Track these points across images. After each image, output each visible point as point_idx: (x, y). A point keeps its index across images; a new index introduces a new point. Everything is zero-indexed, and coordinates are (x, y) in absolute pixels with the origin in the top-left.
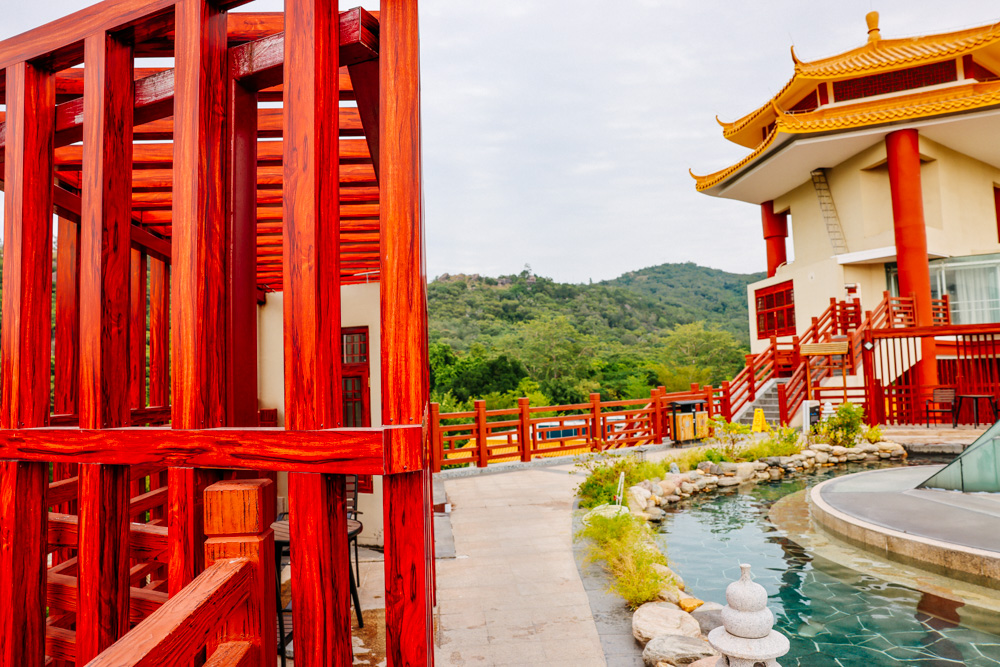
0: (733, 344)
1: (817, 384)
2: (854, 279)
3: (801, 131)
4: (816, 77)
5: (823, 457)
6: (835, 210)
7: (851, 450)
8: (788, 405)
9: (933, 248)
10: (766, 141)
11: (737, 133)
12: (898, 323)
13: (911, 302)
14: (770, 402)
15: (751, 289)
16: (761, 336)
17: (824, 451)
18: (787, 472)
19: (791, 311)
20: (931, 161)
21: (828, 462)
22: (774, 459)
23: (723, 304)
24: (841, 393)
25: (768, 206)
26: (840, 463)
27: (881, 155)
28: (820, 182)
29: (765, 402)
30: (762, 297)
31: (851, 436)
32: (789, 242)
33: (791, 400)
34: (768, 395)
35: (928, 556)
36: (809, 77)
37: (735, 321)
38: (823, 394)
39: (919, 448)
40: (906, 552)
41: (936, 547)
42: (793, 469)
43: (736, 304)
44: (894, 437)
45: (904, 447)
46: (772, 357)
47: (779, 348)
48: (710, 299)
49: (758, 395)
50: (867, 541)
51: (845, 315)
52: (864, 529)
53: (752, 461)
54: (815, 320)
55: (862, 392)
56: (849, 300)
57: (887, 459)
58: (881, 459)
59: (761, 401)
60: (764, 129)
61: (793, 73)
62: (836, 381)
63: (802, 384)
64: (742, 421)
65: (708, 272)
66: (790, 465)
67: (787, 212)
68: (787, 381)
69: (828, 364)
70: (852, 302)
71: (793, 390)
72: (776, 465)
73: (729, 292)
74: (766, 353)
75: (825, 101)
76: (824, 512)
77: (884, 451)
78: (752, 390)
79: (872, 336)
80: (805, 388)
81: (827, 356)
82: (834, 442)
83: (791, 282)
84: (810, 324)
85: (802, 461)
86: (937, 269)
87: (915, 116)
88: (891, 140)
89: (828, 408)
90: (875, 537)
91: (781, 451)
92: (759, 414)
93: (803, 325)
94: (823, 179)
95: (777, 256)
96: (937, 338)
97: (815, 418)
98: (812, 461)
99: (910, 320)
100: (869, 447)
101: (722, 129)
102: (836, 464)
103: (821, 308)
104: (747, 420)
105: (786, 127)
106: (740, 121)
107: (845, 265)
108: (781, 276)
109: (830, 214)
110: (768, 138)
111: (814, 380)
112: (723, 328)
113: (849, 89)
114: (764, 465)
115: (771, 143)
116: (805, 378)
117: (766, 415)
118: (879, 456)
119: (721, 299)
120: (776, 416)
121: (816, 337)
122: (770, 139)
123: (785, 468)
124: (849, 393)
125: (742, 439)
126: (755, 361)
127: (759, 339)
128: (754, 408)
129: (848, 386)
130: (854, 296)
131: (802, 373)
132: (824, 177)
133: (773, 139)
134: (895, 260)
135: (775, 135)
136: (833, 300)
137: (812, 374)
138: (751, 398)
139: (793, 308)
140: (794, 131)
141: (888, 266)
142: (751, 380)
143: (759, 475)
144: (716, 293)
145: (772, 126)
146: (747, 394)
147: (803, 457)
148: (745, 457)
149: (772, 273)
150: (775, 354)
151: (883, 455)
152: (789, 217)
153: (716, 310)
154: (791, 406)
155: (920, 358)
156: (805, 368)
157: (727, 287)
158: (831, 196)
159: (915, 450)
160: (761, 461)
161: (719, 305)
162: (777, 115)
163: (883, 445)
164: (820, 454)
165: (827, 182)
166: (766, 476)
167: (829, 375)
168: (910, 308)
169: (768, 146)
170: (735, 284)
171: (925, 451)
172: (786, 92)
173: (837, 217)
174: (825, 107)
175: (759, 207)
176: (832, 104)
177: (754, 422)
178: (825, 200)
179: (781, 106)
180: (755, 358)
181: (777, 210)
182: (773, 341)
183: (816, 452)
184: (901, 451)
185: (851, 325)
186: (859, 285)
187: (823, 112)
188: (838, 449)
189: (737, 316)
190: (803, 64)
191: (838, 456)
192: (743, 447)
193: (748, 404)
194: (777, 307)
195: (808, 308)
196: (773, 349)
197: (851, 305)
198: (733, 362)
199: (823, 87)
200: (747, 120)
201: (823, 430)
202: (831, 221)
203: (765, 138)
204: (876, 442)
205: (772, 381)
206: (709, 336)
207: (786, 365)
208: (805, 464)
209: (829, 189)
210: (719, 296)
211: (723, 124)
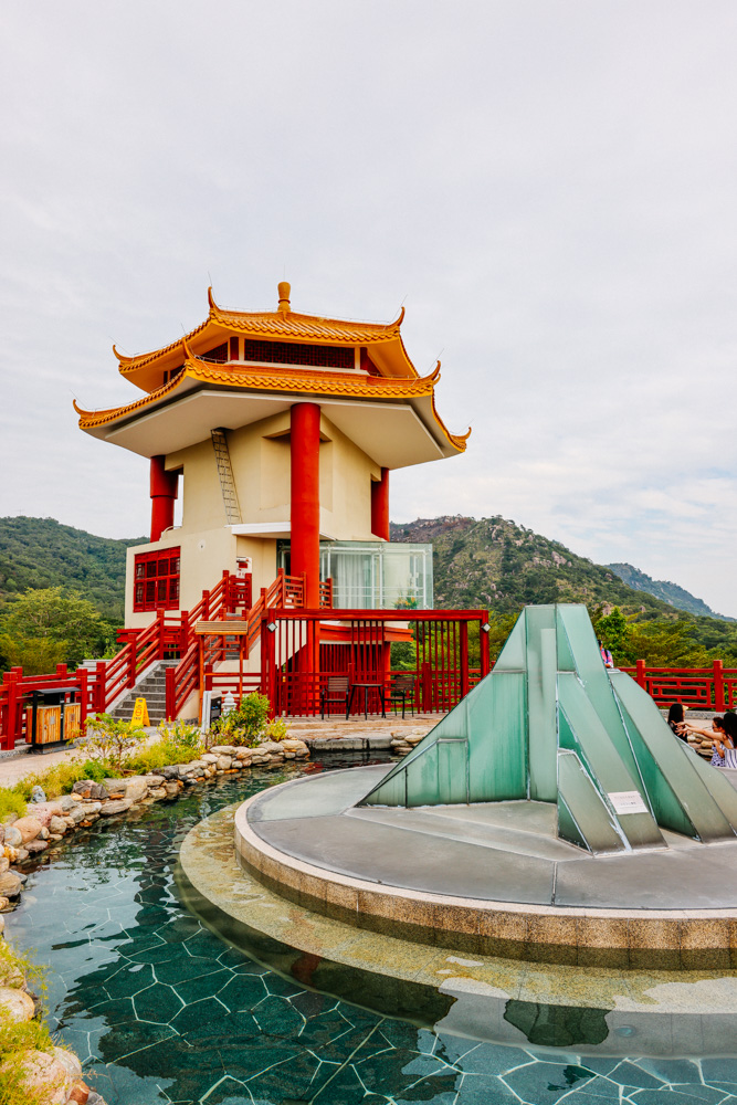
0: (93, 616)
1: (209, 669)
2: (246, 552)
3: (210, 381)
4: (230, 328)
5: (225, 762)
6: (232, 476)
7: (256, 751)
8: (177, 694)
9: (325, 528)
10: (167, 387)
11: (133, 370)
12: (289, 604)
13: (302, 583)
14: (153, 689)
15: (131, 552)
16: (137, 608)
17: (227, 755)
18: (186, 784)
19: (175, 581)
20: (330, 441)
21: (231, 768)
22: (172, 769)
23: (84, 570)
24: (237, 680)
25: (158, 461)
26: (244, 767)
27: (284, 425)
28: (220, 443)
29: (147, 689)
30: (143, 565)
31: (254, 733)
32: (178, 504)
33: (180, 686)
34: (149, 681)
35: (412, 916)
36: (223, 325)
37: (95, 589)
38: (215, 680)
39: (321, 744)
41: (424, 903)
42: (193, 781)
43: (99, 571)
44: (297, 732)
45: (307, 744)
46: (158, 635)
47: (167, 623)
48: (69, 562)
49: (139, 680)
50: (329, 899)
51: (234, 591)
52: (326, 882)
53: (144, 774)
54: (206, 593)
55: (258, 680)
56: (240, 574)
57: (293, 759)
58: (285, 760)
59: (141, 688)
60: (166, 373)
61: (208, 316)
62: (230, 666)
63: (192, 670)
64: (118, 713)
65: (70, 532)
66: (190, 775)
67: (180, 471)
68: (177, 663)
69: (221, 646)
70: (243, 577)
71: (183, 676)
72: (174, 777)
73: (92, 558)
74: (152, 628)
75: (235, 356)
77: (290, 750)
78: (132, 674)
79: (269, 617)
80: (196, 674)
81: (221, 636)
82: (237, 743)
83: (179, 548)
84: (200, 599)
85: (202, 769)
86: (324, 551)
87: (320, 392)
88: (295, 410)
89: (229, 700)
90: (341, 893)
92: (141, 705)
93: (189, 599)
94: (223, 441)
95: (163, 518)
97: (216, 713)
98: (214, 767)
99: (300, 602)
100: (274, 746)
101: (119, 362)
102: (239, 769)
103: (213, 581)
104: (125, 712)
105: (195, 372)
106: (139, 358)
107: (239, 536)
108: (167, 541)
109: (227, 478)
110: (170, 384)
111: (206, 663)
113: (263, 350)
114: (159, 778)
115: (176, 387)
116: (197, 661)
117: (149, 705)
118: (284, 757)
120: (160, 706)
121: (206, 613)
122: (176, 382)
123: (184, 781)
124: (245, 680)
125: (132, 744)
126: (138, 638)
127: (134, 611)
128: (134, 696)
129: (244, 671)
130: (245, 571)
131: (194, 656)
132: (224, 439)
133: (179, 383)
134: (289, 537)
135: (182, 379)
136: (225, 573)
137: (206, 655)
138: (130, 685)
139: (178, 577)
140: (202, 379)
141: (280, 543)
142: (132, 661)
143: (153, 793)
144: (77, 557)
145: (180, 368)
146: (126, 679)
147: (204, 764)
148: (135, 768)
149: (155, 537)
150: (160, 629)
151: (289, 755)
152: (181, 477)
153: (76, 576)
154: (180, 694)
156: (197, 650)
157: (90, 552)
158: (229, 460)
159: (317, 748)
160: (155, 773)
161: (79, 571)
162: (188, 358)
163: (289, 743)
164: (223, 757)
165: (226, 445)
166: (164, 793)
167: (221, 658)
168: (300, 589)
169: (172, 390)
171: (327, 747)
172: (197, 335)
173: (233, 483)
174: (235, 362)
175: (149, 461)
176: (241, 362)
177: (134, 715)
178: (223, 463)
179: (194, 348)
180: (139, 634)
181: (169, 466)
182: (160, 615)
183: (218, 758)
184: (306, 750)
185: (241, 603)
186: (250, 559)
187: (232, 367)
188: (242, 750)
189: (98, 585)
190: (219, 311)
191: (242, 759)
192: (132, 755)
193: (127, 692)
194: (159, 576)
195: (196, 582)
196: (159, 624)
197: (241, 581)
199: (235, 341)
200: (149, 357)
201: (226, 726)
202: (227, 487)
203: (165, 382)
204: (280, 740)
205: (156, 663)
206: (67, 605)
207: (171, 642)
208: (207, 771)
209: (227, 452)
210: (80, 560)
211: (120, 357)
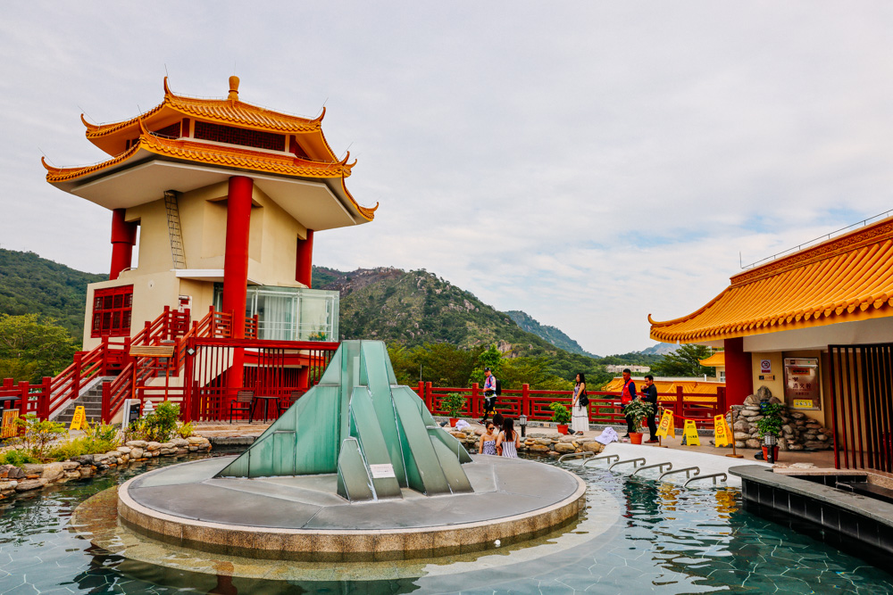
0: (67, 340)
1: (142, 383)
2: (189, 292)
3: (161, 153)
4: (182, 111)
5: (137, 453)
6: (180, 230)
7: (165, 445)
8: (112, 402)
9: (253, 275)
10: (127, 153)
11: (99, 136)
12: (218, 334)
13: (230, 318)
14: (94, 400)
15: (91, 288)
16: (94, 334)
17: (139, 447)
18: (100, 468)
19: (128, 313)
20: (260, 207)
21: (142, 457)
22: (87, 457)
23: (62, 300)
24: (163, 392)
25: (119, 214)
26: (154, 457)
27: (223, 193)
28: (171, 203)
29: (89, 399)
30: (101, 298)
31: (166, 431)
32: (135, 249)
33: (115, 397)
34: (91, 392)
35: (215, 538)
36: (176, 109)
37: (72, 316)
38: (146, 392)
39: (222, 440)
40: (198, 537)
41: (221, 530)
42: (106, 466)
44: (201, 432)
45: (210, 440)
46: (101, 356)
47: (110, 347)
48: (49, 292)
49: (82, 392)
50: (165, 533)
51: (175, 322)
52: (164, 521)
53: (63, 460)
54: (148, 324)
55: (181, 392)
56: (181, 310)
57: (195, 451)
58: (190, 452)
59: (84, 398)
60: (128, 141)
61: (163, 100)
62: (159, 381)
63: (128, 383)
64: (60, 418)
66: (103, 462)
67: (138, 222)
68: (114, 379)
69: (154, 365)
70: (183, 312)
71: (118, 388)
72: (89, 463)
74: (96, 351)
75: (186, 134)
76: (128, 508)
77: (193, 444)
78: (76, 387)
79: (196, 343)
80: (130, 387)
81: (155, 358)
82: (150, 438)
83: (132, 286)
84: (142, 328)
85: (116, 457)
86: (253, 293)
87: (252, 168)
88: (232, 181)
89: (149, 406)
90: (172, 527)
91: (96, 448)
92: (80, 412)
93: (136, 328)
94: (174, 201)
95: (121, 260)
96: (246, 349)
97: (134, 416)
98: (127, 457)
99: (228, 333)
100: (180, 441)
101: (86, 129)
102: (149, 458)
103: (154, 314)
104: (66, 418)
105: (147, 145)
106: (105, 127)
107: (181, 279)
108: (123, 279)
109: (175, 232)
110: (130, 150)
111: (140, 379)
112: (59, 323)
113: (208, 130)
114: (76, 464)
115: (132, 156)
116: (131, 377)
117: (87, 412)
118: (188, 449)
119: (61, 294)
120: (97, 412)
121: (147, 340)
122: (132, 152)
123: (98, 466)
124: (170, 392)
125: (55, 438)
126: (82, 359)
127: (92, 337)
128: (76, 404)
129: (169, 386)
130: (185, 306)
131: (129, 372)
133: (134, 153)
134: (222, 281)
135: (137, 150)
136: (167, 308)
137: (138, 374)
138: (73, 395)
139: (130, 311)
140: (154, 151)
141: (216, 286)
142: (76, 377)
143: (69, 474)
145: (136, 141)
146: (69, 391)
147: (118, 454)
148: (56, 456)
149: (114, 275)
150: (104, 351)
151: (192, 448)
152: (139, 227)
153: (55, 304)
154: (114, 403)
155: (231, 364)
156: (131, 368)
157: (70, 283)
158: (178, 217)
159: (218, 443)
160: (73, 460)
161: (57, 299)
162: (142, 133)
163: (193, 439)
164: (135, 449)
165: (177, 204)
166: (77, 474)
167: (154, 375)
168: (228, 322)
169: (129, 157)
170: (78, 281)
171: (226, 443)
172: (153, 114)
173: (181, 236)
174: (185, 139)
175: (112, 212)
176: (191, 139)
177: (74, 420)
178: (173, 219)
179: (149, 125)
180: (83, 355)
181: (128, 218)
182: (105, 342)
184: (207, 444)
185: (179, 332)
186: (191, 298)
187: (183, 143)
188: (153, 444)
189: (76, 313)
190: (173, 96)
191: (151, 451)
192: (55, 445)
193: (70, 401)
194: (114, 308)
195: (144, 312)
196: (104, 347)
197: (181, 314)
198: (64, 357)
199: (187, 121)
200: (113, 128)
201: (141, 427)
202: (175, 238)
203: (127, 148)
204: (187, 437)
205: (99, 378)
206: (42, 330)
207: (111, 363)
208: (119, 459)
209: (177, 210)
210: (59, 291)
211: (87, 125)
